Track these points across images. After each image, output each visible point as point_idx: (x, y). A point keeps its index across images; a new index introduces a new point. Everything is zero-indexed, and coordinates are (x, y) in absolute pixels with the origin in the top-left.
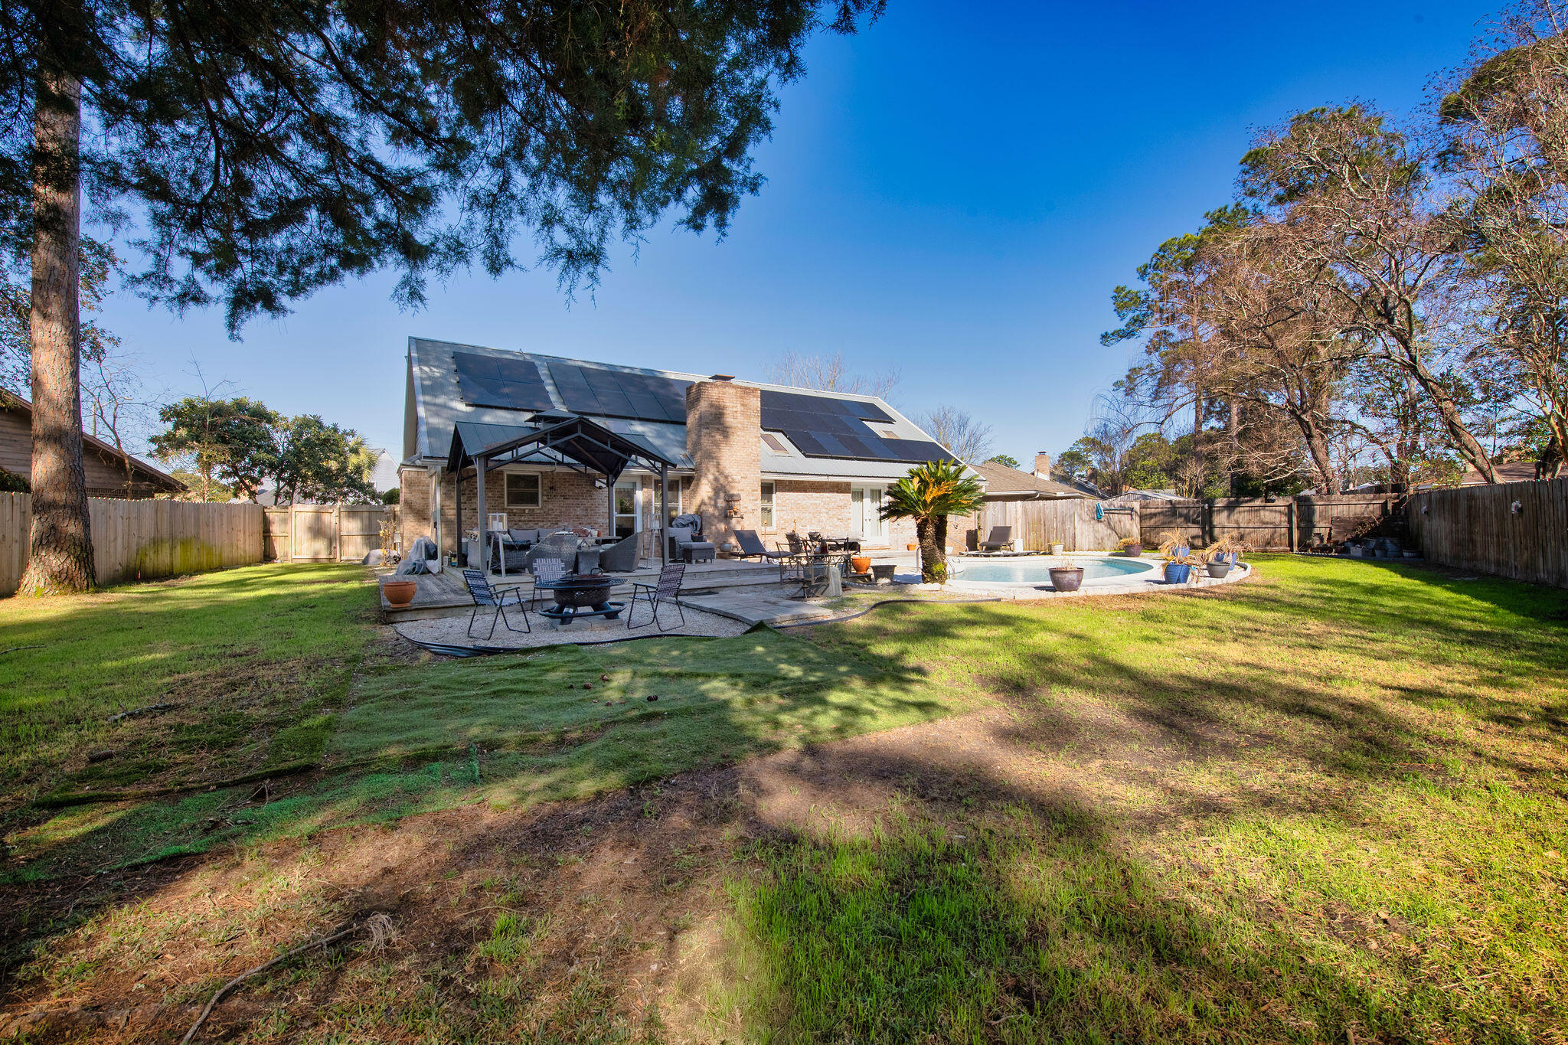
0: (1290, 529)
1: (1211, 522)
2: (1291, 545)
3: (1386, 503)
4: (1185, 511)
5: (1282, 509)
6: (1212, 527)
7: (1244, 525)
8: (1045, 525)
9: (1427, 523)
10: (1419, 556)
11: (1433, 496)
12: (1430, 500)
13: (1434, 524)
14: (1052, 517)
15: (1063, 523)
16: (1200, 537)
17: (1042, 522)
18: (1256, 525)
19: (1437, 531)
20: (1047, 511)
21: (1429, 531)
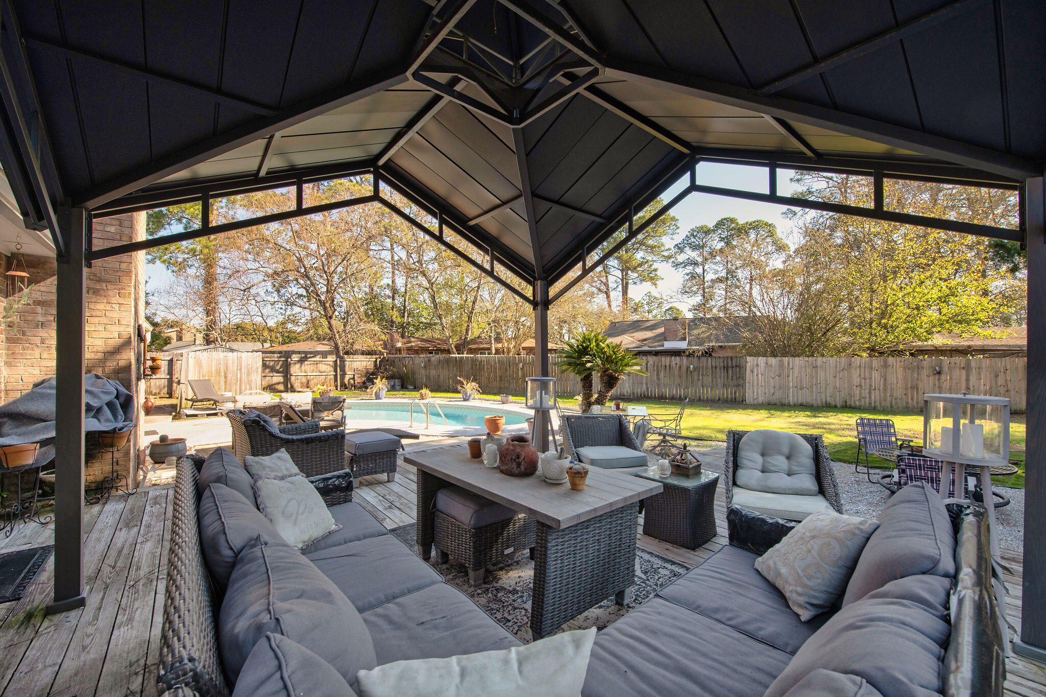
0: (336, 376)
1: (289, 372)
2: (336, 385)
3: (376, 361)
5: (330, 363)
6: (291, 375)
7: (309, 374)
8: (226, 377)
9: (423, 372)
10: (415, 388)
11: (433, 359)
12: (429, 360)
13: (433, 372)
14: (236, 369)
15: (248, 375)
16: (283, 383)
17: (223, 374)
18: (318, 374)
19: (439, 376)
20: (230, 364)
21: (426, 376)
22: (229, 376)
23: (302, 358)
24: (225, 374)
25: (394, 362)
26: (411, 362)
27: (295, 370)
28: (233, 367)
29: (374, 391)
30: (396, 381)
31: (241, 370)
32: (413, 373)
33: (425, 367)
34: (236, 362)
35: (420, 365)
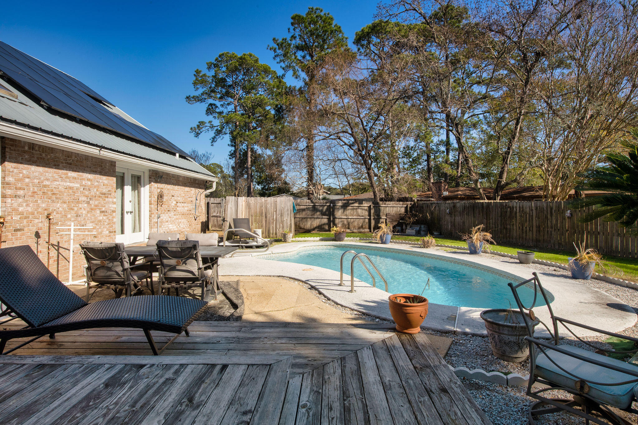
0: (370, 220)
1: (333, 215)
2: (370, 228)
3: (407, 206)
4: (321, 208)
5: (366, 208)
6: (335, 218)
7: (350, 217)
8: (266, 217)
9: (448, 218)
10: (441, 234)
11: (458, 205)
12: (454, 206)
13: (458, 219)
14: (273, 211)
15: (281, 216)
16: (327, 224)
17: (264, 214)
18: (356, 217)
19: (464, 223)
20: (269, 206)
21: (451, 222)
22: (268, 216)
23: (346, 203)
24: (266, 215)
25: (422, 207)
26: (437, 208)
27: (339, 213)
28: (271, 208)
29: (379, 235)
30: (422, 226)
31: (276, 211)
32: (439, 220)
33: (450, 213)
34: (273, 205)
35: (445, 211)
